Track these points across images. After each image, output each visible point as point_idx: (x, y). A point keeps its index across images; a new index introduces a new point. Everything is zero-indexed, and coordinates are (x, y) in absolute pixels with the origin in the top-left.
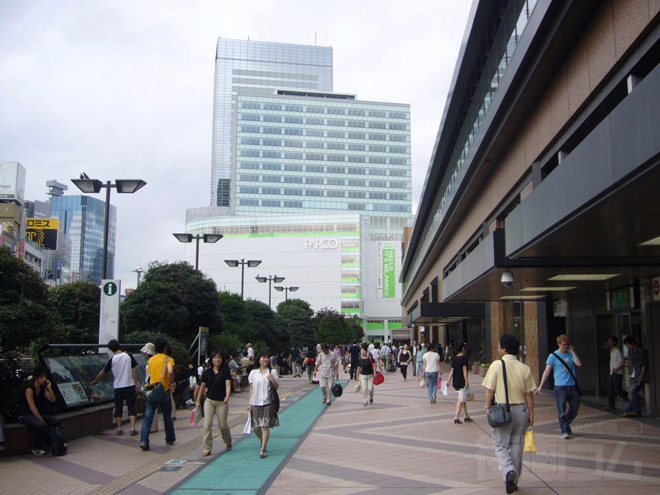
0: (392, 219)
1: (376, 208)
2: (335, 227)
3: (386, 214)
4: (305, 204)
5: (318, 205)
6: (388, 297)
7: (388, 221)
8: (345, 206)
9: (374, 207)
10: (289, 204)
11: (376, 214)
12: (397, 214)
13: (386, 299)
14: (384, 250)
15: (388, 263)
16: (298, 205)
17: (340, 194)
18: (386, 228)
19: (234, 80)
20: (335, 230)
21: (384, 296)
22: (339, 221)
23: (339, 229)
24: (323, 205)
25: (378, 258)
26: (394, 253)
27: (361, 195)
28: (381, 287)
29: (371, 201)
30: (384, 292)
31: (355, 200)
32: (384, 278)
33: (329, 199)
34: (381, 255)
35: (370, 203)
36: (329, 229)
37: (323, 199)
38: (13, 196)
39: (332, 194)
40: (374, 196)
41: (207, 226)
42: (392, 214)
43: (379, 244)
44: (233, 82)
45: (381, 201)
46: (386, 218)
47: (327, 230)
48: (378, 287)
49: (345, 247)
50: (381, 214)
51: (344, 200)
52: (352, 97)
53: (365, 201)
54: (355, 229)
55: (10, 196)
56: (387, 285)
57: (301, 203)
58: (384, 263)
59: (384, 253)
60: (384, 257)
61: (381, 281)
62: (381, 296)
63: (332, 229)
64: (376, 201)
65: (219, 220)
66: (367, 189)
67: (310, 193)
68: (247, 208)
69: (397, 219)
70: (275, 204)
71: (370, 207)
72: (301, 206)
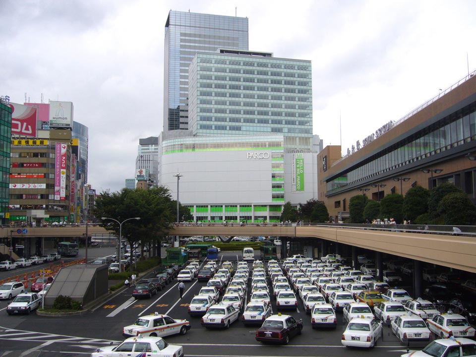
0: (300, 138)
1: (290, 131)
2: (267, 144)
3: (296, 135)
4: (243, 128)
5: (251, 129)
6: (299, 190)
7: (297, 139)
8: (269, 129)
9: (288, 130)
10: (232, 128)
11: (290, 135)
12: (303, 135)
13: (299, 192)
14: (296, 159)
15: (299, 168)
16: (238, 129)
17: (266, 122)
18: (296, 144)
19: (182, 40)
20: (267, 146)
21: (297, 190)
22: (270, 140)
23: (270, 145)
24: (255, 129)
25: (293, 165)
26: (303, 161)
27: (280, 122)
28: (295, 184)
29: (286, 126)
30: (297, 187)
31: (276, 126)
32: (297, 178)
33: (258, 125)
34: (294, 163)
35: (285, 128)
36: (263, 145)
37: (255, 124)
38: (69, 125)
39: (261, 121)
40: (288, 123)
41: (177, 143)
42: (300, 135)
43: (293, 155)
44: (181, 42)
45: (293, 126)
46: (296, 137)
47: (262, 146)
48: (293, 184)
49: (275, 158)
50: (293, 135)
51: (269, 125)
52: (270, 55)
53: (282, 126)
54: (280, 145)
55: (67, 125)
56: (299, 182)
57: (240, 128)
58: (297, 168)
59: (297, 161)
60: (297, 164)
61: (295, 180)
62: (295, 190)
63: (265, 146)
64: (289, 126)
65: (185, 139)
66: (283, 118)
67: (246, 121)
68: (205, 131)
69: (303, 138)
70: (224, 128)
71: (286, 130)
72: (240, 130)
